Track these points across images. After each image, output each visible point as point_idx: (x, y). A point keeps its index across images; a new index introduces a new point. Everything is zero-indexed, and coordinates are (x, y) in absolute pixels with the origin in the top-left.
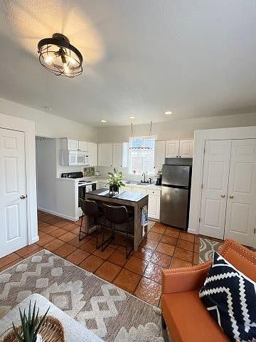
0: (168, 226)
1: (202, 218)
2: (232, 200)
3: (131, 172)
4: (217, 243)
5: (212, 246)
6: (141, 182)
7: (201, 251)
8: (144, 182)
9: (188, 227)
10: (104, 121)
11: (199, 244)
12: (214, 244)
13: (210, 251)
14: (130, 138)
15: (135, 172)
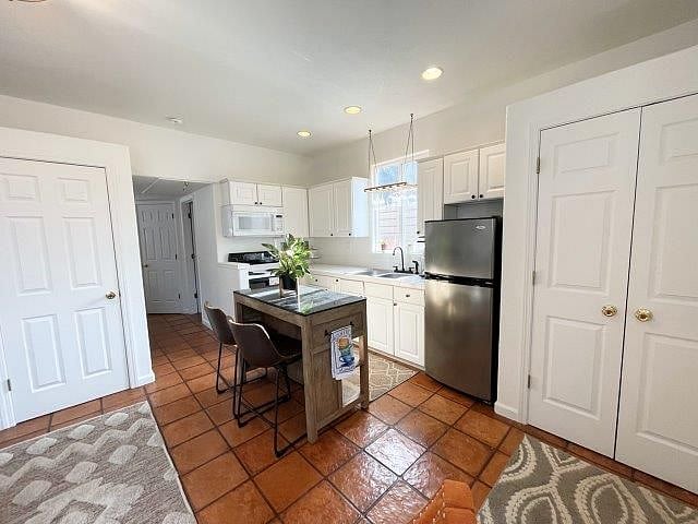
0: (444, 386)
1: (537, 376)
2: (644, 326)
3: (376, 248)
4: (583, 465)
5: (557, 472)
6: (396, 271)
7: (504, 479)
8: (403, 271)
9: (494, 398)
10: (305, 134)
11: (510, 456)
12: (569, 469)
13: (535, 490)
14: (373, 166)
15: (383, 246)
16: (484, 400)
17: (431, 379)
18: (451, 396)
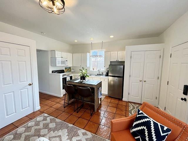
0: (112, 97)
1: (130, 92)
2: (145, 83)
4: (138, 105)
5: (135, 107)
6: (97, 75)
7: (130, 109)
8: (99, 75)
9: (122, 98)
10: (76, 41)
11: (129, 106)
12: (137, 106)
13: (134, 110)
14: (91, 50)
15: (94, 69)
16: (120, 99)
17: (109, 97)
18: (114, 99)
